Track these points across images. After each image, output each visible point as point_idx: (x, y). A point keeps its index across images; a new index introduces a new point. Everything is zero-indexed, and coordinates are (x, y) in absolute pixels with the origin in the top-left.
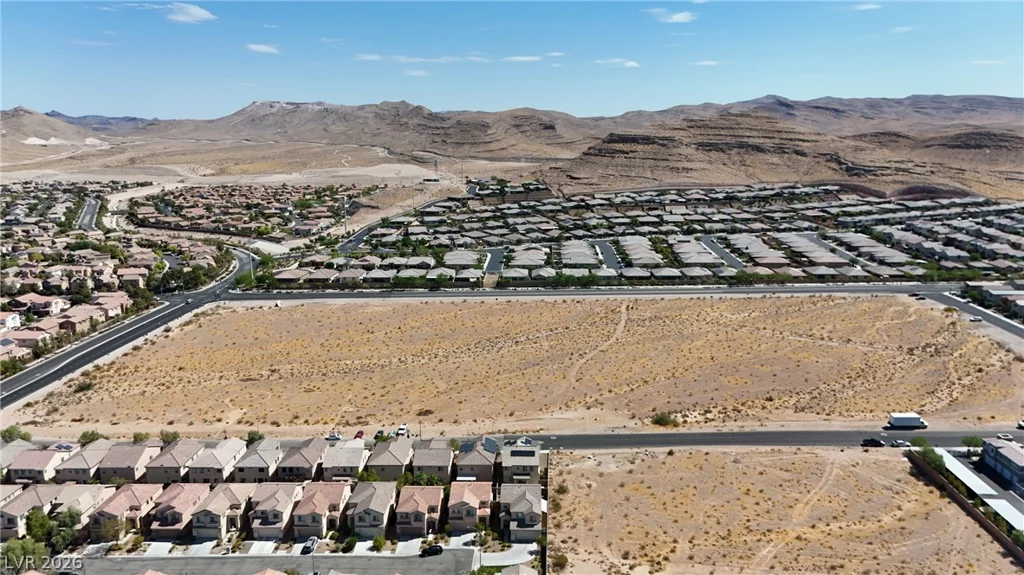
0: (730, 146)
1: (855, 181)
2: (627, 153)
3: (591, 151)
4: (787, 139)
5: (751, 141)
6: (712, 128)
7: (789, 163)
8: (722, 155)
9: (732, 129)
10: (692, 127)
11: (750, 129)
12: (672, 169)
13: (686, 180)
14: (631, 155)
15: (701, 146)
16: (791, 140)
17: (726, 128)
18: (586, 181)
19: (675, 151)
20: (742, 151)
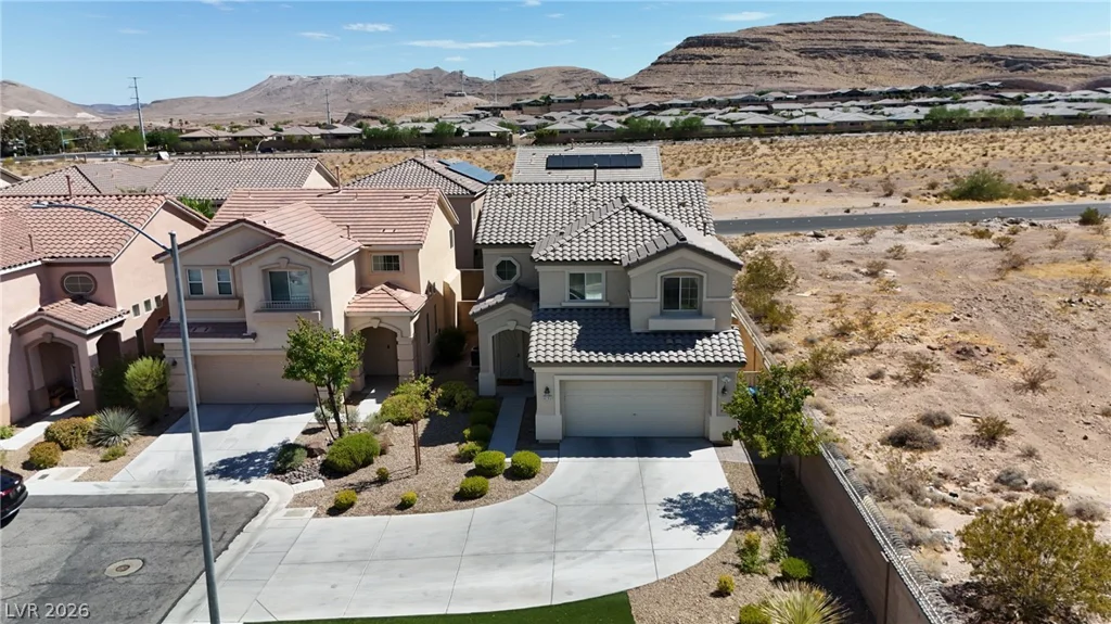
0: (841, 53)
1: (1020, 76)
2: (710, 59)
3: (662, 60)
4: (915, 42)
5: (867, 45)
6: (816, 32)
7: (919, 68)
8: (831, 62)
9: (843, 32)
10: (791, 32)
11: (866, 33)
12: (770, 73)
13: (790, 84)
14: (715, 61)
15: (802, 52)
16: (920, 43)
17: (836, 32)
18: (657, 90)
19: (771, 54)
20: (856, 57)
